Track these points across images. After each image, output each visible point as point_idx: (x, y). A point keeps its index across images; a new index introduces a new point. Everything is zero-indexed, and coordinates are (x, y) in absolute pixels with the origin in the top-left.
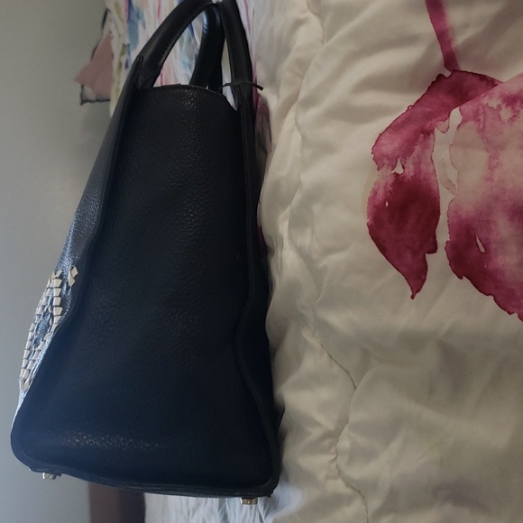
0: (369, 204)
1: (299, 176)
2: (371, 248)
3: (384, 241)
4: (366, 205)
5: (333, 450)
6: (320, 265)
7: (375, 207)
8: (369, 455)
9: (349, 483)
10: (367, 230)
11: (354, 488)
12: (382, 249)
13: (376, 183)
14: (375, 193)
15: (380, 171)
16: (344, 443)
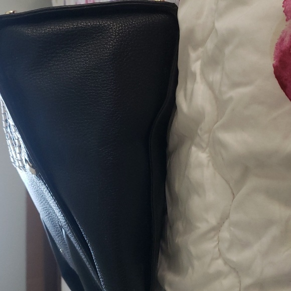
0: (276, 48)
1: (214, 23)
2: (273, 85)
3: (286, 80)
4: (273, 49)
5: (216, 238)
6: (226, 96)
7: (281, 51)
8: (245, 245)
9: (226, 262)
10: (273, 69)
11: (230, 266)
12: (283, 86)
13: (283, 32)
14: (282, 40)
15: (288, 22)
16: (225, 234)
